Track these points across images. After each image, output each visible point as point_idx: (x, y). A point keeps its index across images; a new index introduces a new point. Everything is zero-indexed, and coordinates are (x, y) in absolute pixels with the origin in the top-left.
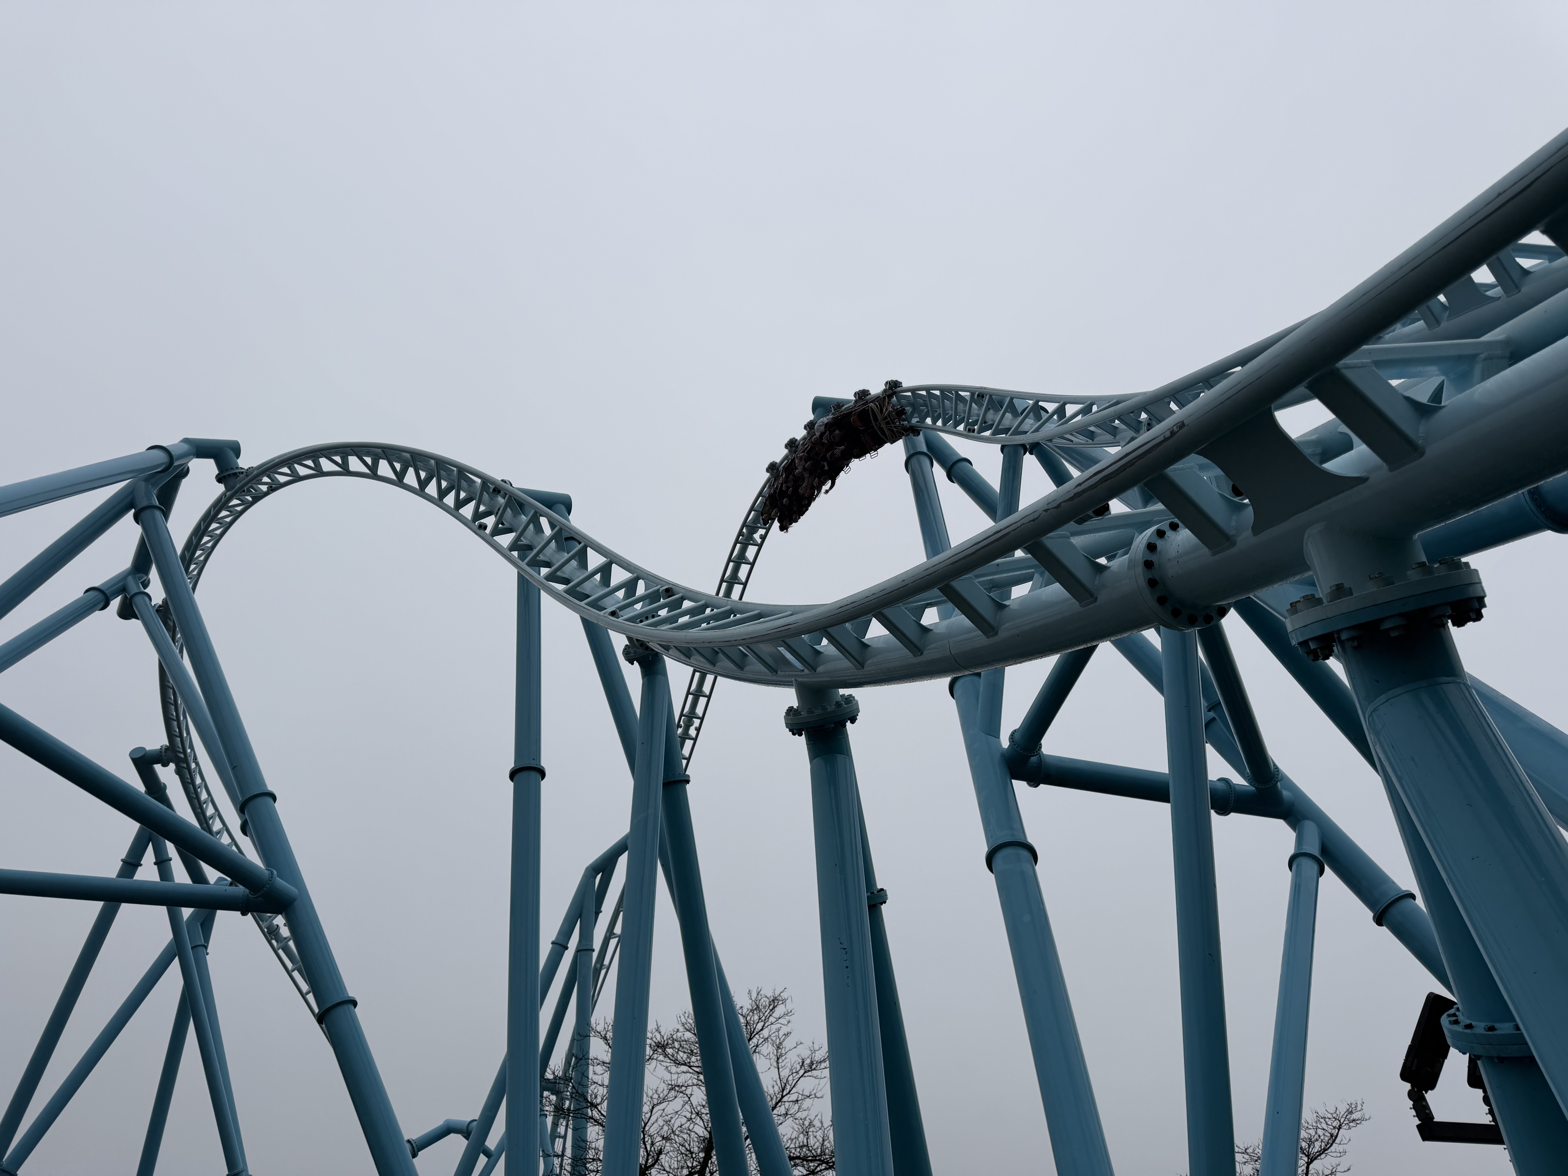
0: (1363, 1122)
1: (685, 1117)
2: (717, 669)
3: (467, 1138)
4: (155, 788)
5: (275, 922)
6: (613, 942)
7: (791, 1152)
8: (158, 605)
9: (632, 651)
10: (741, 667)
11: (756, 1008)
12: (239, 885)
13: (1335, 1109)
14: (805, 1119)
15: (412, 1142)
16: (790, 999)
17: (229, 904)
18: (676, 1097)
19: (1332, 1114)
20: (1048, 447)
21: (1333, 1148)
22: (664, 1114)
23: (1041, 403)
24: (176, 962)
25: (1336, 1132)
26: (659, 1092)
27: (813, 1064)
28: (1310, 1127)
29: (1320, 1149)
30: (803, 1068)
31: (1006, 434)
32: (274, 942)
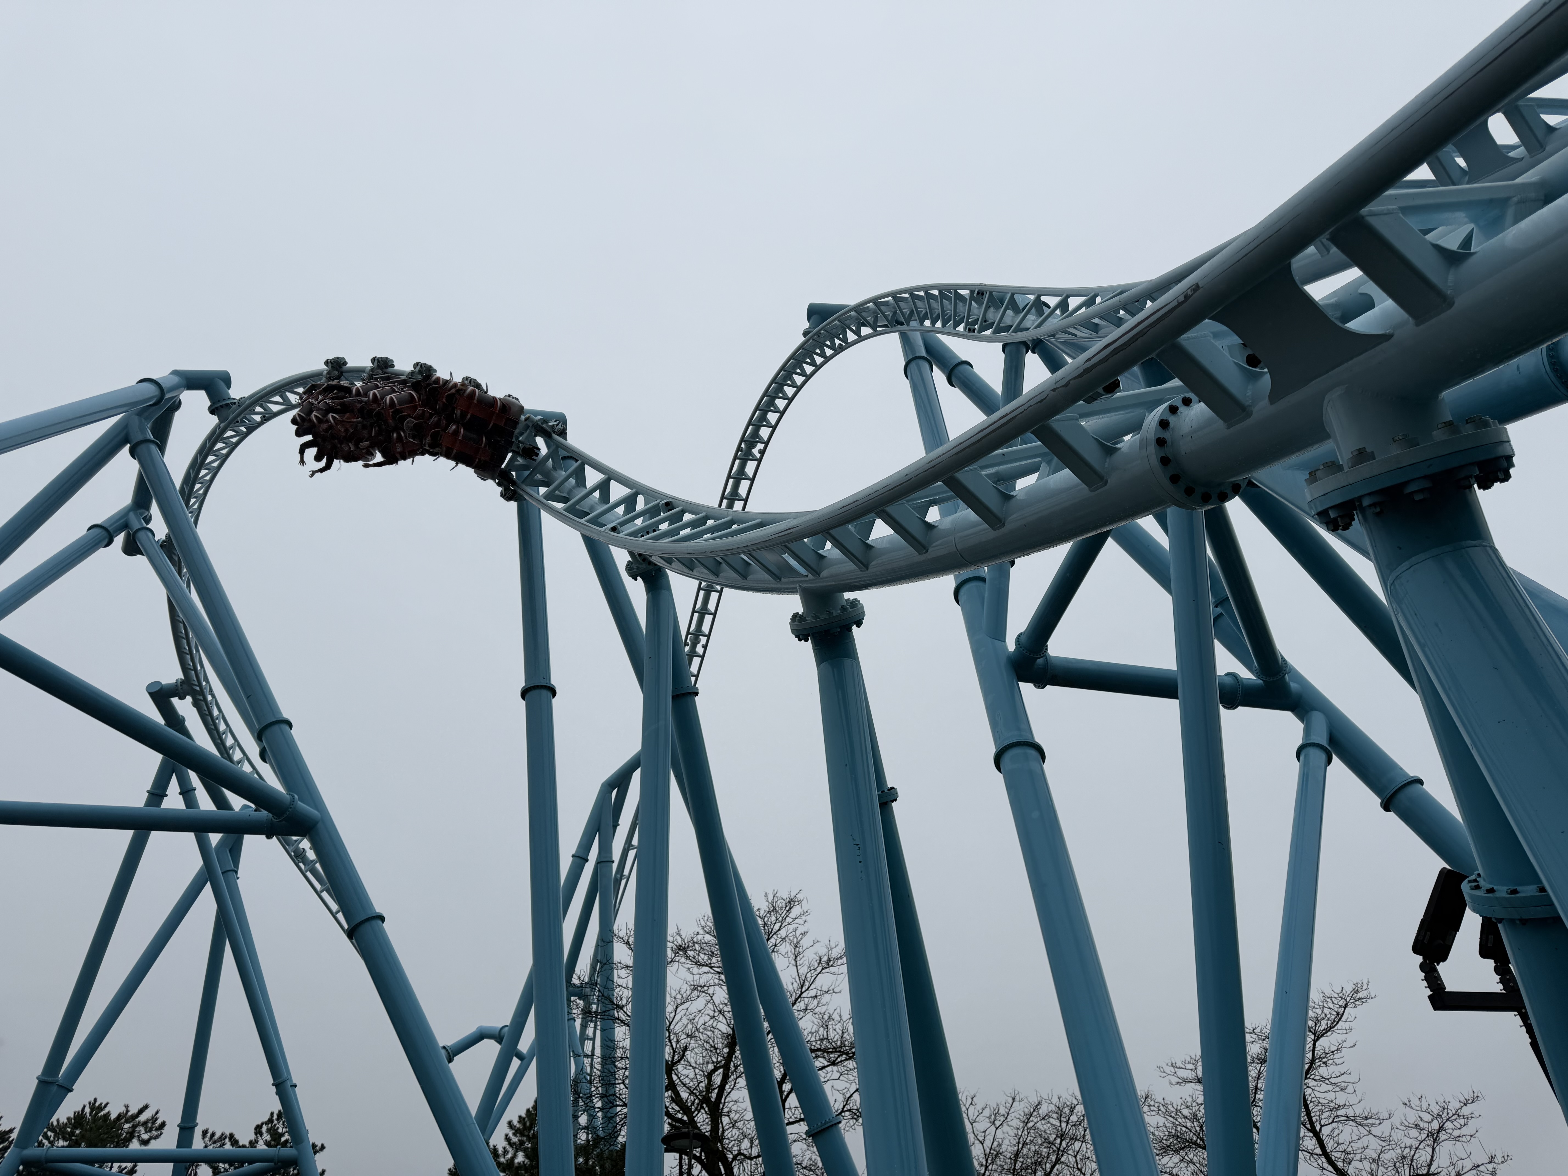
0: (1368, 1000)
1: (709, 1015)
2: (720, 579)
3: (500, 1042)
4: (174, 720)
5: (301, 846)
6: (632, 854)
7: (812, 1045)
8: (162, 540)
9: (635, 567)
10: (744, 576)
11: (773, 910)
12: (262, 810)
13: (1341, 989)
14: (824, 1013)
15: (448, 1048)
16: (805, 900)
17: (255, 829)
18: (698, 997)
19: (1338, 994)
20: (1052, 343)
21: (1339, 1026)
22: (688, 1013)
23: (1043, 298)
24: (208, 888)
25: (1343, 1010)
26: (682, 992)
27: (830, 961)
28: (1316, 1006)
29: (1326, 1027)
30: (820, 965)
31: (1008, 332)
32: (301, 865)
